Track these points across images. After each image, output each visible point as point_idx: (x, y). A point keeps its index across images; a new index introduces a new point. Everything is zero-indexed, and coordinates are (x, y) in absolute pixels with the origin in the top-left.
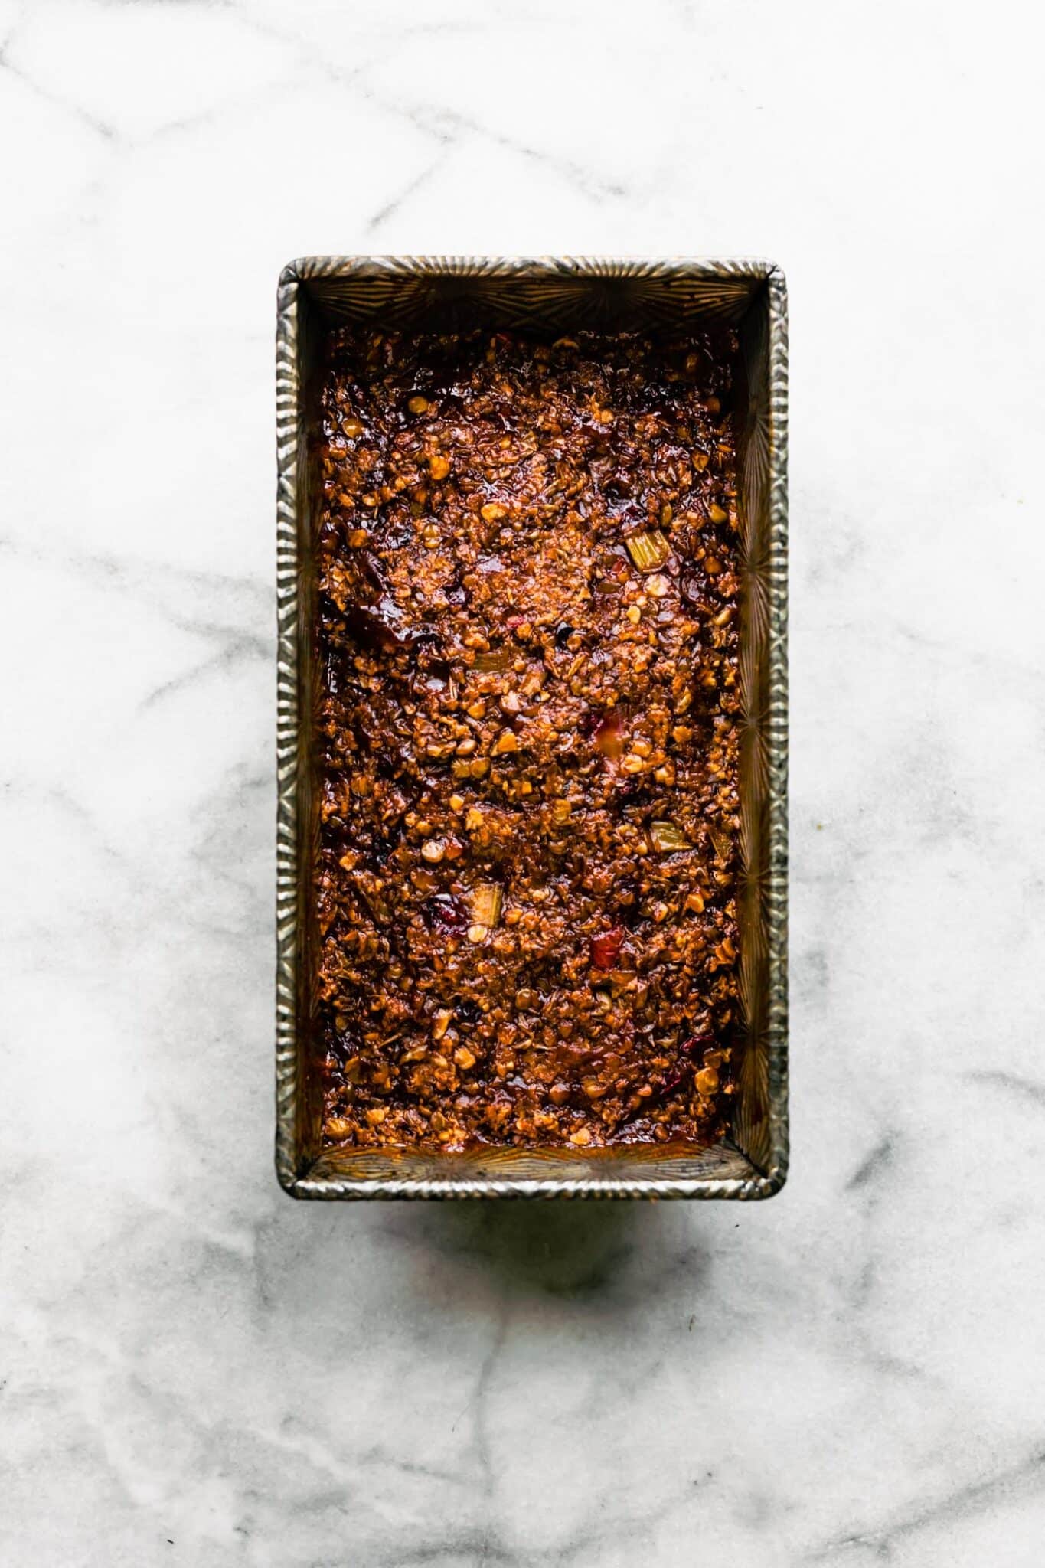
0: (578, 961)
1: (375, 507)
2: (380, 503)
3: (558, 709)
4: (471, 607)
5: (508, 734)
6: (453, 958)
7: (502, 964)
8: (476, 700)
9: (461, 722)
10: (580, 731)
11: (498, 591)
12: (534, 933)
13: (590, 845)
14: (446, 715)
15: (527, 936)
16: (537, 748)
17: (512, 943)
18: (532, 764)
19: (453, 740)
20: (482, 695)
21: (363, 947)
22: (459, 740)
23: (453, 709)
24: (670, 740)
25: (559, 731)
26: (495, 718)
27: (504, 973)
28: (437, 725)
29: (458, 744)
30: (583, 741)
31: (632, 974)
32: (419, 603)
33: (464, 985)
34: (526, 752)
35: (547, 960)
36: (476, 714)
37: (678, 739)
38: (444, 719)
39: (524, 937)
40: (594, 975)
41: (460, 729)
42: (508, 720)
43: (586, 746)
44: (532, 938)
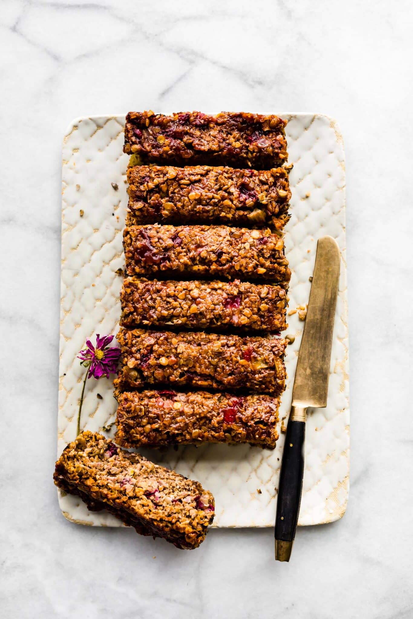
0: (218, 418)
1: (145, 191)
2: (147, 189)
3: (214, 296)
4: (182, 245)
5: (194, 306)
6: (167, 416)
7: (187, 418)
8: (181, 292)
9: (176, 300)
10: (223, 305)
11: (193, 238)
12: (200, 406)
13: (227, 361)
14: (169, 298)
15: (198, 407)
16: (206, 312)
17: (192, 410)
18: (203, 318)
19: (172, 308)
20: (184, 289)
21: (133, 409)
22: (174, 308)
23: (172, 296)
24: (259, 310)
25: (215, 305)
26: (189, 300)
27: (188, 422)
28: (165, 302)
29: (174, 310)
30: (224, 309)
31: (240, 426)
32: (161, 244)
33: (171, 427)
34: (201, 313)
35: (206, 417)
36: (181, 298)
37: (263, 309)
38: (168, 300)
39: (196, 407)
40: (224, 425)
41: (175, 304)
42: (194, 300)
43: (225, 311)
44: (200, 408)
